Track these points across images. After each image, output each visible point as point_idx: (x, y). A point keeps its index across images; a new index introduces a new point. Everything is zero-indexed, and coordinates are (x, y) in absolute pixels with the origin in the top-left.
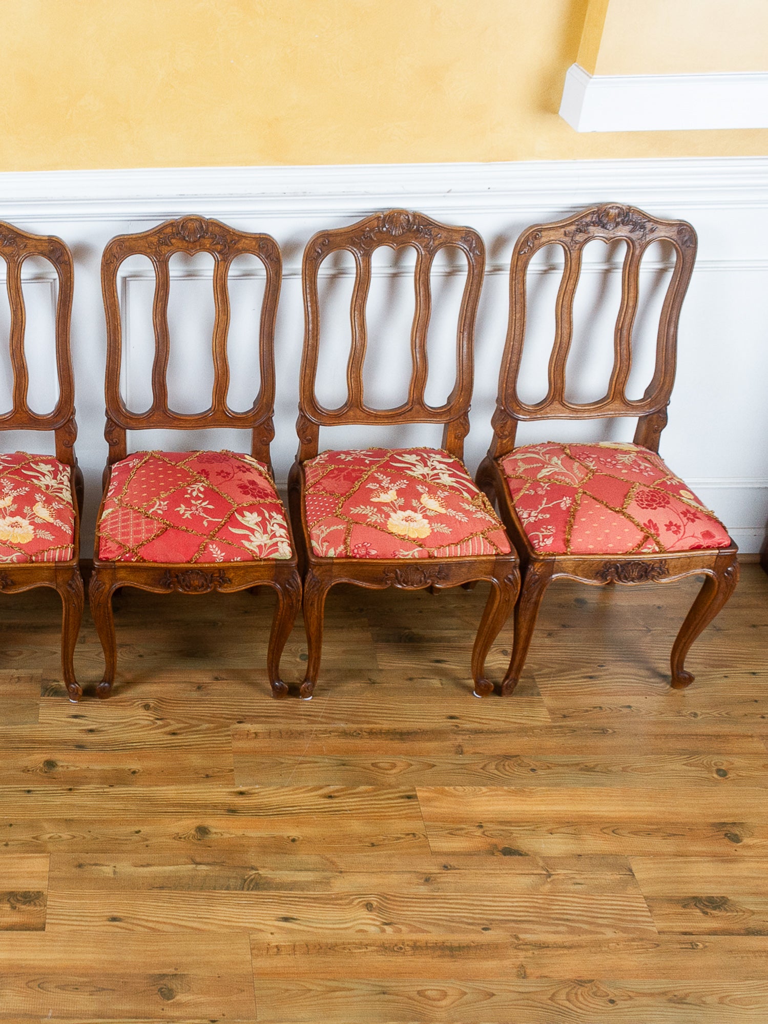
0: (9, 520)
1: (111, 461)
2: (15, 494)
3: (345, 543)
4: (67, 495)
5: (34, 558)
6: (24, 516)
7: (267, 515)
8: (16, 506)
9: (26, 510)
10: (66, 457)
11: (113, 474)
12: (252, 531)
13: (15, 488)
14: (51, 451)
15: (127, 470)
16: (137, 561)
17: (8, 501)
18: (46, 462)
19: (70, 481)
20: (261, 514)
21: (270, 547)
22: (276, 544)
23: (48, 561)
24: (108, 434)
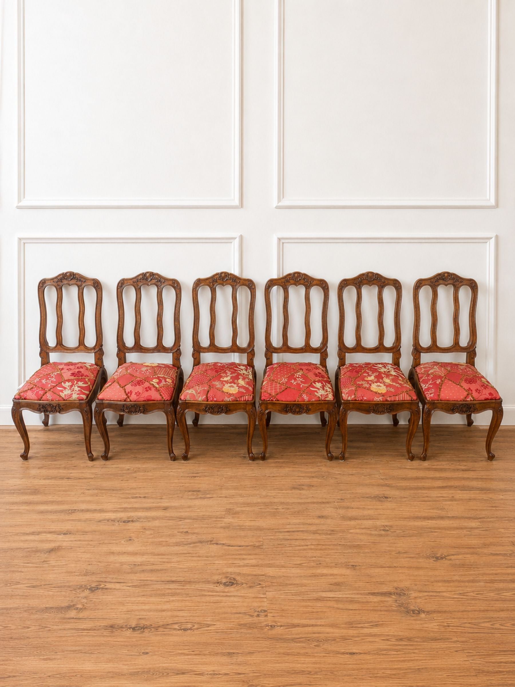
0: (229, 385)
1: (267, 366)
2: (231, 375)
3: (355, 395)
4: (251, 377)
5: (238, 399)
6: (235, 383)
7: (324, 384)
8: (231, 380)
9: (236, 381)
10: (250, 364)
11: (267, 370)
12: (319, 389)
13: (231, 374)
14: (245, 362)
15: (273, 368)
16: (275, 400)
17: (229, 378)
18: (243, 366)
19: (252, 373)
20: (322, 383)
21: (326, 395)
22: (327, 395)
23: (243, 401)
24: (266, 355)
